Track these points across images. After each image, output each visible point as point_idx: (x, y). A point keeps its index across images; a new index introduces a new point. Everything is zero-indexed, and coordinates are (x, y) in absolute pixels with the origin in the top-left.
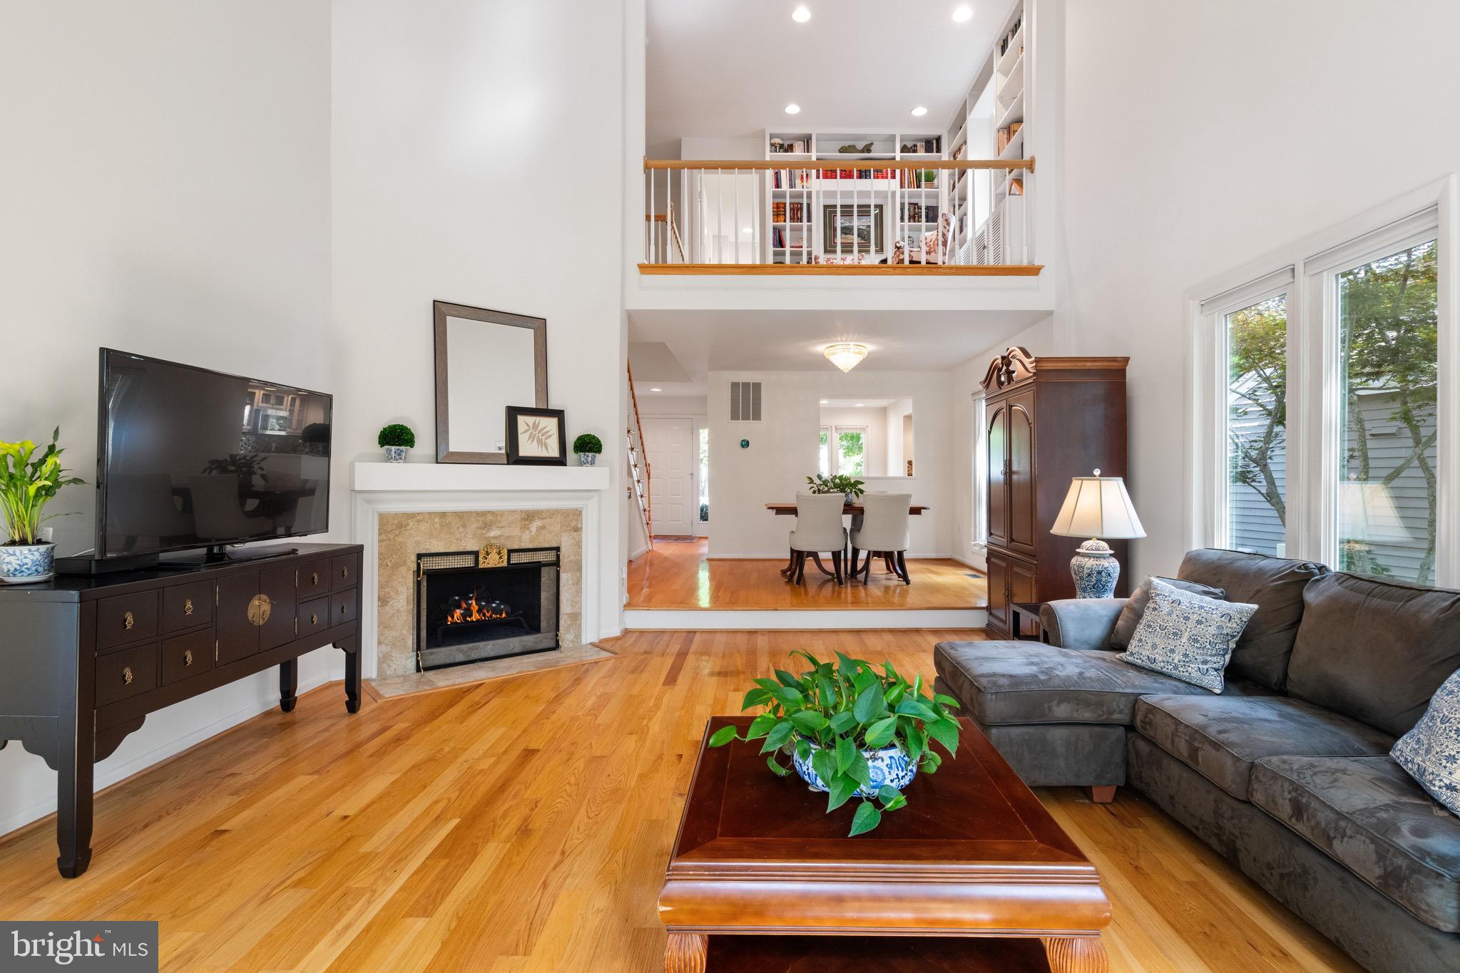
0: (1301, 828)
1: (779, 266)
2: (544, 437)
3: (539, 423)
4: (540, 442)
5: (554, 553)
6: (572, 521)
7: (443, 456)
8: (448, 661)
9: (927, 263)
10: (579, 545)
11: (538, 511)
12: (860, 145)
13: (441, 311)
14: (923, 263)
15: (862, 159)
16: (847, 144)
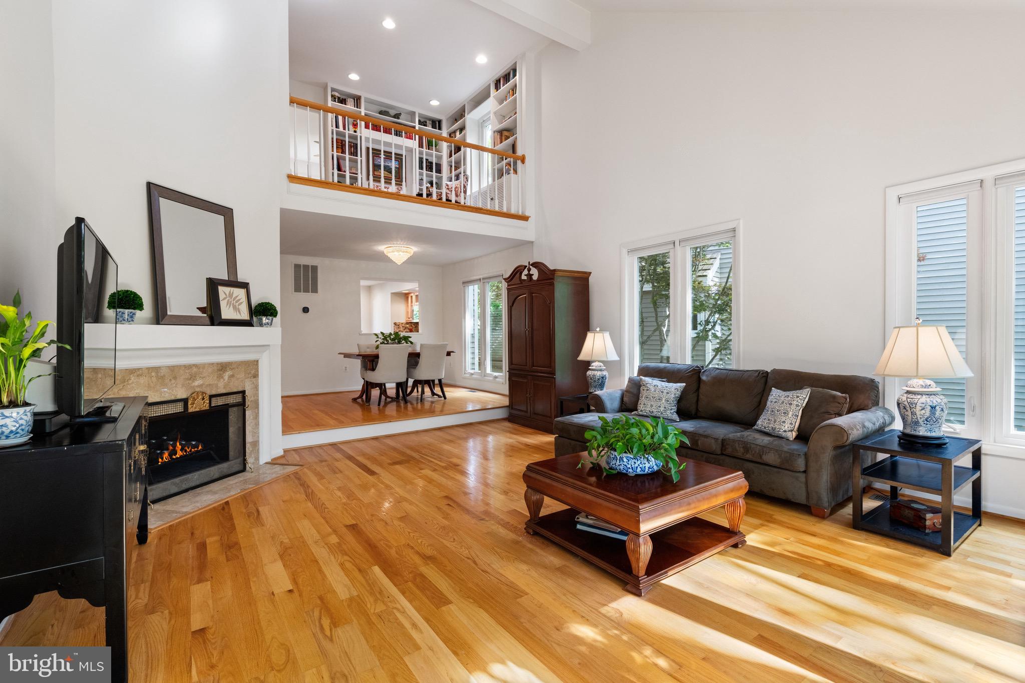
0: (748, 456)
1: (340, 185)
2: (237, 304)
3: (233, 292)
4: (235, 308)
5: (240, 396)
6: (252, 368)
7: (160, 316)
8: (165, 494)
9: (456, 202)
10: (256, 388)
11: (229, 363)
12: (393, 112)
13: (154, 192)
14: (453, 201)
15: (394, 122)
16: (384, 109)
